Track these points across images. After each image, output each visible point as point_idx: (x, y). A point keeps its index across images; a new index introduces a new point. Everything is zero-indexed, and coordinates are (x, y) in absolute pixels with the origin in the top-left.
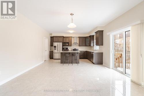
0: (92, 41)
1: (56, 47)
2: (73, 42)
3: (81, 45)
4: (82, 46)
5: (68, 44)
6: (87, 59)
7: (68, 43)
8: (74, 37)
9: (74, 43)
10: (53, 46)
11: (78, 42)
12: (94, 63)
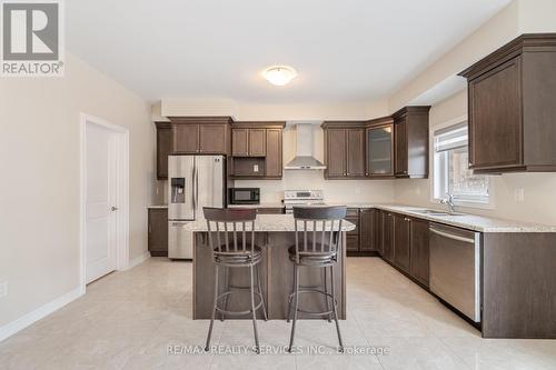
0: (417, 145)
1: (183, 187)
2: (288, 157)
3: (340, 171)
4: (347, 177)
5: (263, 168)
6: (376, 259)
7: (263, 158)
8: (294, 127)
9: (296, 160)
10: (166, 178)
11: (320, 155)
12: (478, 327)
